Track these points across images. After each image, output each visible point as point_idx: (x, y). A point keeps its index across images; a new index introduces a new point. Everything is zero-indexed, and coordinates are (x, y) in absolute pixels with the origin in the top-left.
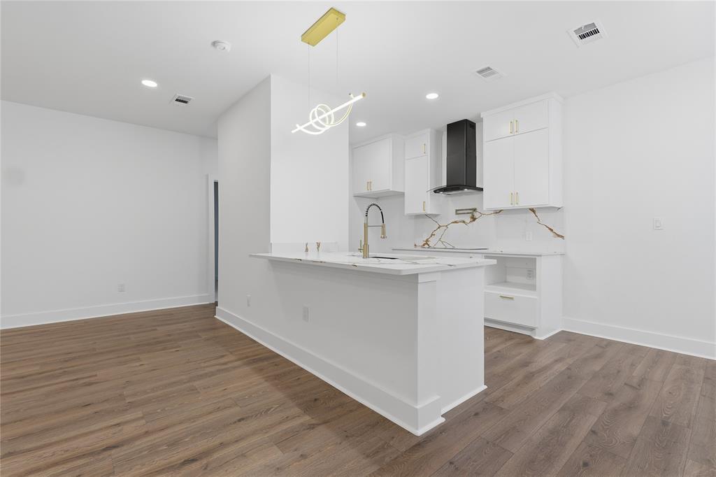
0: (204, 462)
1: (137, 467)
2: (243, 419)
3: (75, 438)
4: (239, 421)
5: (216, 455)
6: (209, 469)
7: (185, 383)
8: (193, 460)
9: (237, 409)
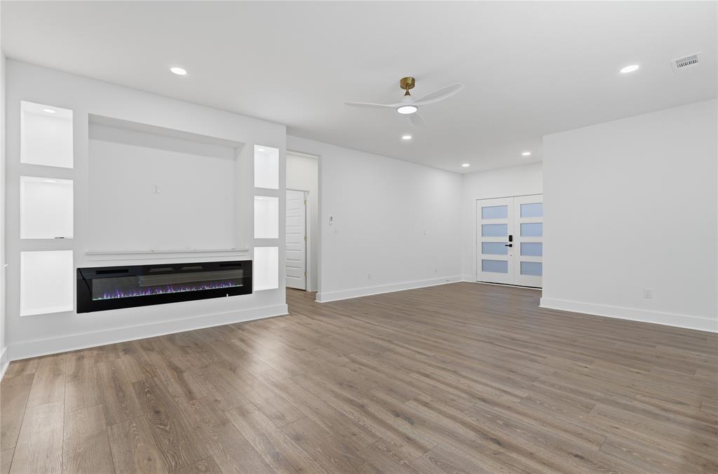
0: (502, 450)
1: (475, 419)
2: (582, 458)
3: (476, 381)
4: (576, 456)
5: (514, 455)
6: (497, 456)
7: (593, 399)
8: (499, 443)
9: (595, 448)
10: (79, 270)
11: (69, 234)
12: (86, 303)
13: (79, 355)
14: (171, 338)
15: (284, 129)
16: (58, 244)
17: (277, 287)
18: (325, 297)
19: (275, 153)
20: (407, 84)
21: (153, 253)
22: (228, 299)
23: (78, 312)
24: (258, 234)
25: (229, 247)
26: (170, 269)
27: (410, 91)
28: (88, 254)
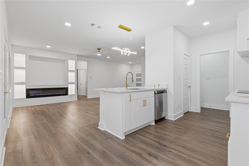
10: (26, 89)
11: (25, 81)
12: (28, 96)
13: (27, 107)
14: (47, 105)
15: (77, 56)
16: (22, 83)
17: (75, 94)
18: (89, 97)
19: (74, 62)
20: (99, 49)
21: (43, 85)
22: (62, 97)
23: (27, 98)
24: (70, 81)
25: (62, 84)
26: (55, 89)
27: (100, 50)
28: (29, 86)
